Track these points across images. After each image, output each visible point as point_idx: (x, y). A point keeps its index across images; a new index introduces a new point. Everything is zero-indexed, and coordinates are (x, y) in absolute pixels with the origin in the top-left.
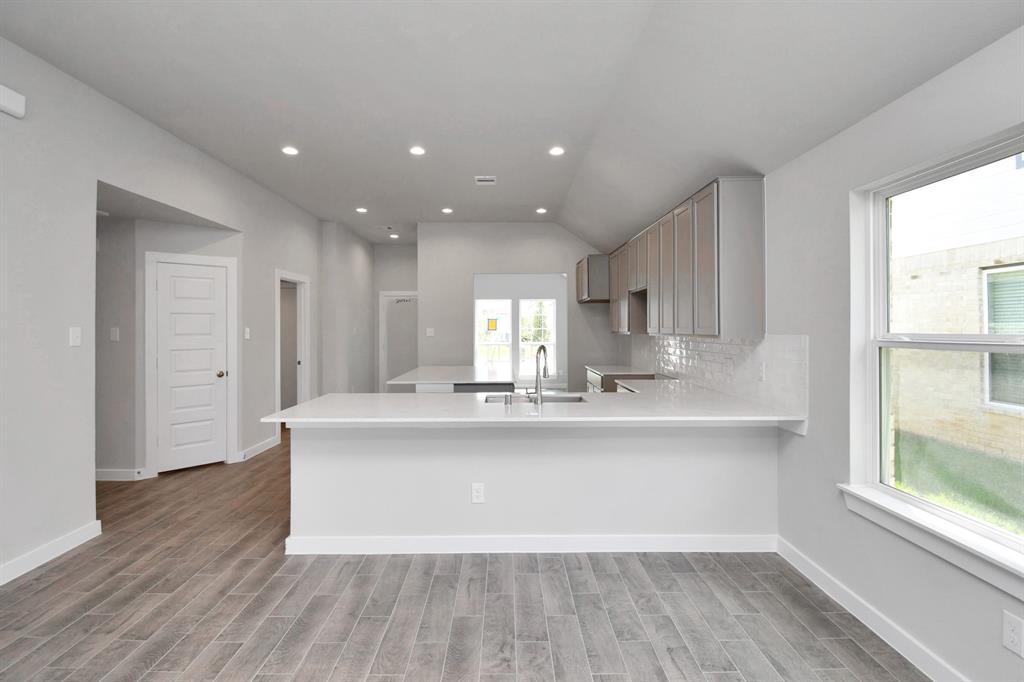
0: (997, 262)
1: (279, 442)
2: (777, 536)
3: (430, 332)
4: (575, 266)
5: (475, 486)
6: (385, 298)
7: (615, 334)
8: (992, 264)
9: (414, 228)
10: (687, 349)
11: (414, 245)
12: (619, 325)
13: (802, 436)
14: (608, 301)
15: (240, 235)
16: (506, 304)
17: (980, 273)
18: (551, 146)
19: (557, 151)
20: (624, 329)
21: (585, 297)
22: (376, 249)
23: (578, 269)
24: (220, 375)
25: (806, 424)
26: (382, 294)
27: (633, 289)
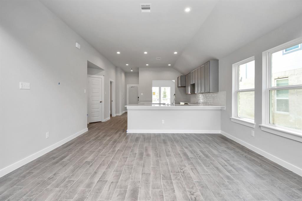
0: (278, 77)
1: (110, 119)
2: (220, 131)
3: (142, 94)
4: (177, 78)
5: (162, 120)
6: (128, 86)
7: (187, 94)
8: (277, 78)
9: (138, 69)
10: (204, 96)
11: (138, 73)
12: (188, 92)
13: (224, 110)
14: (185, 87)
15: (104, 71)
16: (158, 88)
17: (275, 80)
18: (174, 52)
19: (176, 53)
20: (189, 93)
21: (180, 86)
22: (127, 74)
23: (177, 79)
24: (101, 102)
25: (225, 108)
26: (127, 85)
27: (192, 83)
